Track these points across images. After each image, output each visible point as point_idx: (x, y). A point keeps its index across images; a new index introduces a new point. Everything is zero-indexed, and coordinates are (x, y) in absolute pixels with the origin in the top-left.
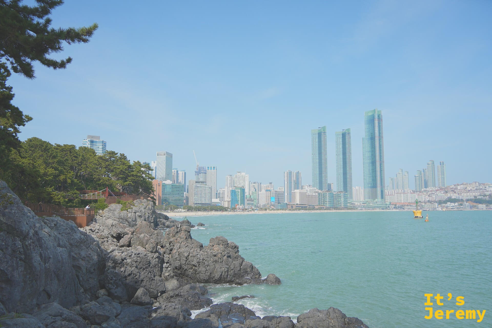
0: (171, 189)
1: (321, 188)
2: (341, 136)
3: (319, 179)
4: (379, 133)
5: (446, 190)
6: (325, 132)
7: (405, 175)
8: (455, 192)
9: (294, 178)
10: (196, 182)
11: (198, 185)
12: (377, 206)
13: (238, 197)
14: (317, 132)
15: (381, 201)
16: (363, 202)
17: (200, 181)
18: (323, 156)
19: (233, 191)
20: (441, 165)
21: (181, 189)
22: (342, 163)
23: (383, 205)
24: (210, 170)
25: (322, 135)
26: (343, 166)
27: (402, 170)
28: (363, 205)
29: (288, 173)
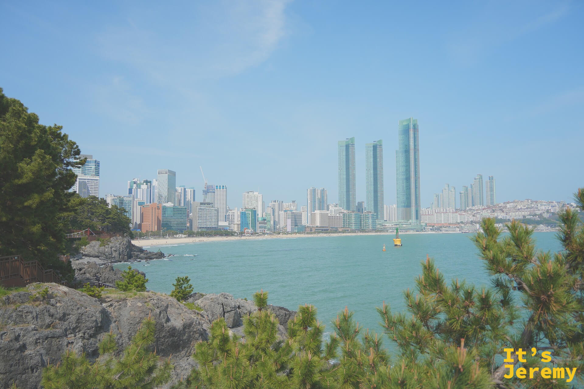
0: (172, 212)
1: (348, 208)
2: (372, 148)
3: (346, 197)
4: (415, 146)
5: (494, 209)
6: (353, 144)
7: (451, 191)
8: (503, 212)
9: (319, 196)
10: (201, 204)
11: (203, 207)
12: (411, 227)
13: (248, 220)
14: (344, 144)
15: (415, 222)
16: (396, 224)
17: (206, 202)
18: (350, 171)
19: (243, 213)
20: (489, 179)
21: (184, 212)
22: (372, 179)
23: (418, 226)
24: (218, 190)
25: (350, 147)
26: (374, 182)
27: (448, 185)
28: (395, 226)
29: (311, 190)
